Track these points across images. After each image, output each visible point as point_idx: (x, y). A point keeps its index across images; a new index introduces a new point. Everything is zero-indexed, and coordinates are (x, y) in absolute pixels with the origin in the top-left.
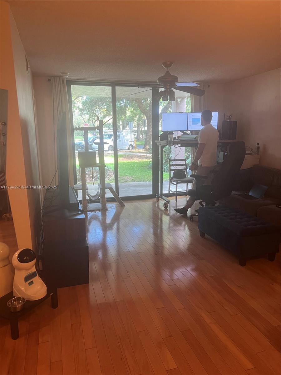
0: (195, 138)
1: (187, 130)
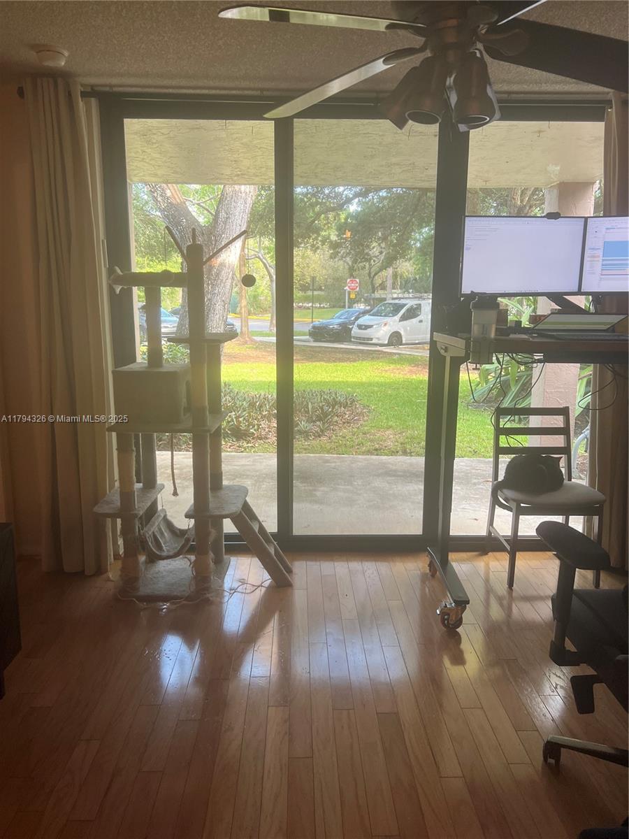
0: (613, 329)
1: (579, 292)
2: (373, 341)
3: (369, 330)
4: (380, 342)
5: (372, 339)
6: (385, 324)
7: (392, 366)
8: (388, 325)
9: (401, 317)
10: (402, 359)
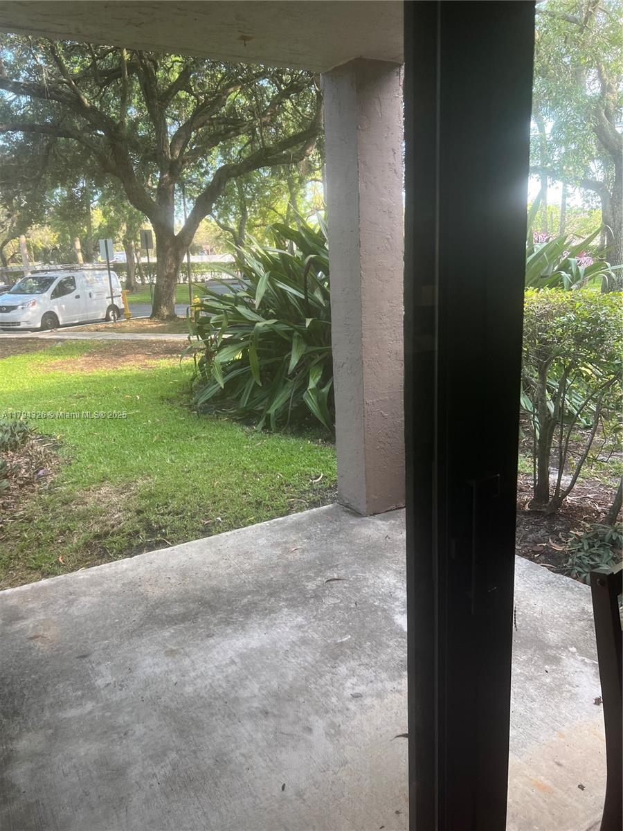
2: (23, 326)
3: (13, 313)
4: (32, 326)
5: (19, 324)
6: (34, 304)
7: (59, 359)
8: (36, 304)
9: (52, 294)
10: (68, 348)
